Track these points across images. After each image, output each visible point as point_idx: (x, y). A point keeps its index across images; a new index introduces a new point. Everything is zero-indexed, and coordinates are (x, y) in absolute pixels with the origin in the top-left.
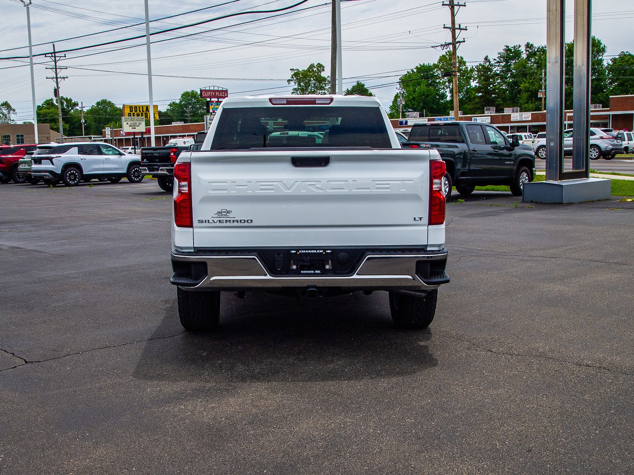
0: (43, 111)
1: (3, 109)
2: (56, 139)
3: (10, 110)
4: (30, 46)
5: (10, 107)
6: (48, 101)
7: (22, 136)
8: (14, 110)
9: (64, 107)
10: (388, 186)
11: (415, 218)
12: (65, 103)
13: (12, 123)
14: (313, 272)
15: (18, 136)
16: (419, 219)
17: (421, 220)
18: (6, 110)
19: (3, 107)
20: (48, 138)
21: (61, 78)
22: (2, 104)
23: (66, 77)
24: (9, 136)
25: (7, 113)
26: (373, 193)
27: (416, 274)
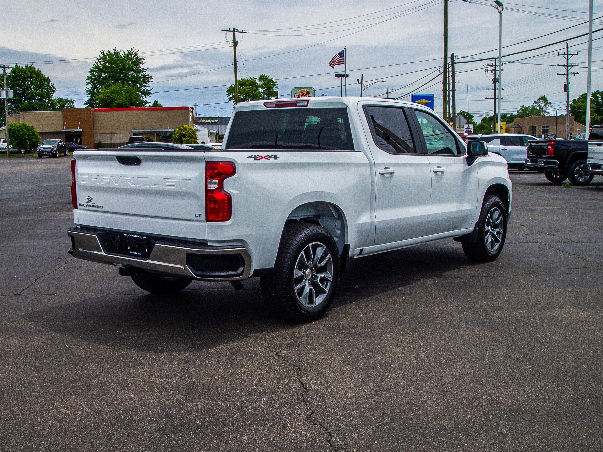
0: (577, 105)
1: (540, 102)
2: (579, 130)
3: (547, 104)
4: (500, 48)
5: (547, 100)
6: (583, 95)
7: (547, 127)
8: (550, 104)
9: (599, 100)
10: (174, 184)
11: (195, 214)
12: (600, 97)
13: (547, 115)
14: (136, 253)
15: (543, 127)
16: (198, 215)
17: (200, 216)
18: (543, 103)
19: (540, 100)
20: (571, 129)
21: (571, 74)
22: (540, 98)
23: (577, 73)
24: (536, 126)
25: (543, 106)
26: (164, 190)
27: (187, 265)
